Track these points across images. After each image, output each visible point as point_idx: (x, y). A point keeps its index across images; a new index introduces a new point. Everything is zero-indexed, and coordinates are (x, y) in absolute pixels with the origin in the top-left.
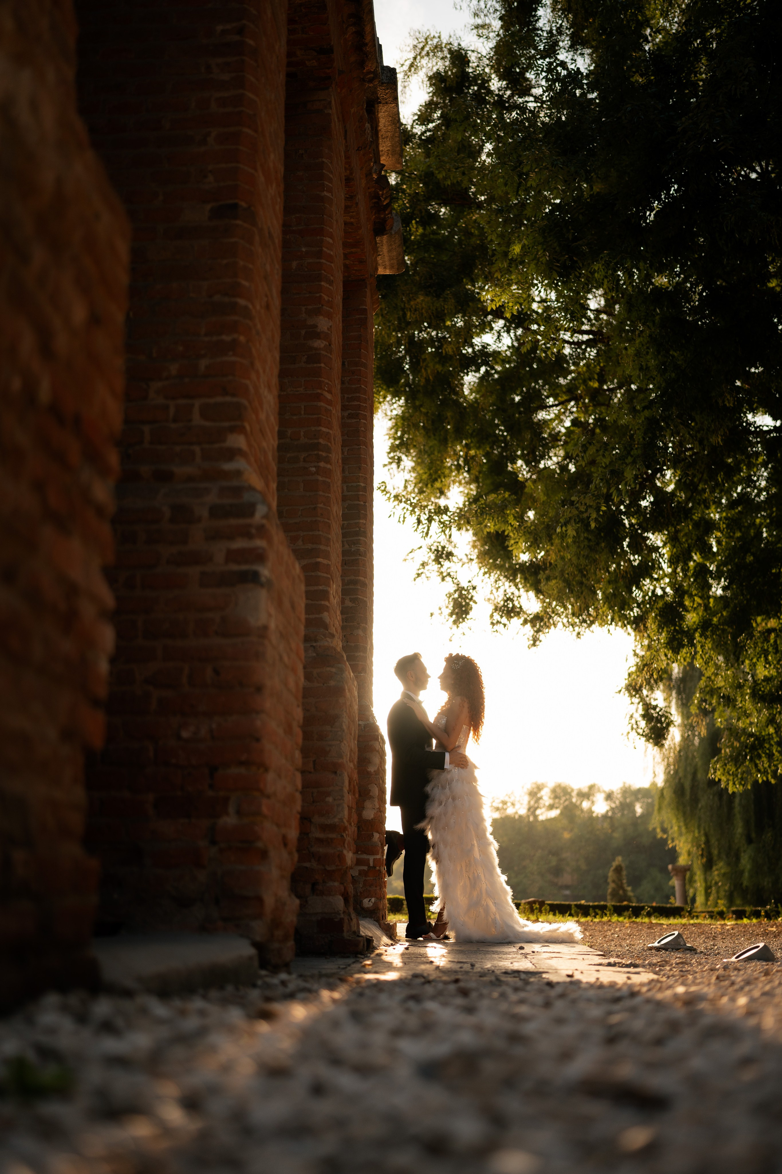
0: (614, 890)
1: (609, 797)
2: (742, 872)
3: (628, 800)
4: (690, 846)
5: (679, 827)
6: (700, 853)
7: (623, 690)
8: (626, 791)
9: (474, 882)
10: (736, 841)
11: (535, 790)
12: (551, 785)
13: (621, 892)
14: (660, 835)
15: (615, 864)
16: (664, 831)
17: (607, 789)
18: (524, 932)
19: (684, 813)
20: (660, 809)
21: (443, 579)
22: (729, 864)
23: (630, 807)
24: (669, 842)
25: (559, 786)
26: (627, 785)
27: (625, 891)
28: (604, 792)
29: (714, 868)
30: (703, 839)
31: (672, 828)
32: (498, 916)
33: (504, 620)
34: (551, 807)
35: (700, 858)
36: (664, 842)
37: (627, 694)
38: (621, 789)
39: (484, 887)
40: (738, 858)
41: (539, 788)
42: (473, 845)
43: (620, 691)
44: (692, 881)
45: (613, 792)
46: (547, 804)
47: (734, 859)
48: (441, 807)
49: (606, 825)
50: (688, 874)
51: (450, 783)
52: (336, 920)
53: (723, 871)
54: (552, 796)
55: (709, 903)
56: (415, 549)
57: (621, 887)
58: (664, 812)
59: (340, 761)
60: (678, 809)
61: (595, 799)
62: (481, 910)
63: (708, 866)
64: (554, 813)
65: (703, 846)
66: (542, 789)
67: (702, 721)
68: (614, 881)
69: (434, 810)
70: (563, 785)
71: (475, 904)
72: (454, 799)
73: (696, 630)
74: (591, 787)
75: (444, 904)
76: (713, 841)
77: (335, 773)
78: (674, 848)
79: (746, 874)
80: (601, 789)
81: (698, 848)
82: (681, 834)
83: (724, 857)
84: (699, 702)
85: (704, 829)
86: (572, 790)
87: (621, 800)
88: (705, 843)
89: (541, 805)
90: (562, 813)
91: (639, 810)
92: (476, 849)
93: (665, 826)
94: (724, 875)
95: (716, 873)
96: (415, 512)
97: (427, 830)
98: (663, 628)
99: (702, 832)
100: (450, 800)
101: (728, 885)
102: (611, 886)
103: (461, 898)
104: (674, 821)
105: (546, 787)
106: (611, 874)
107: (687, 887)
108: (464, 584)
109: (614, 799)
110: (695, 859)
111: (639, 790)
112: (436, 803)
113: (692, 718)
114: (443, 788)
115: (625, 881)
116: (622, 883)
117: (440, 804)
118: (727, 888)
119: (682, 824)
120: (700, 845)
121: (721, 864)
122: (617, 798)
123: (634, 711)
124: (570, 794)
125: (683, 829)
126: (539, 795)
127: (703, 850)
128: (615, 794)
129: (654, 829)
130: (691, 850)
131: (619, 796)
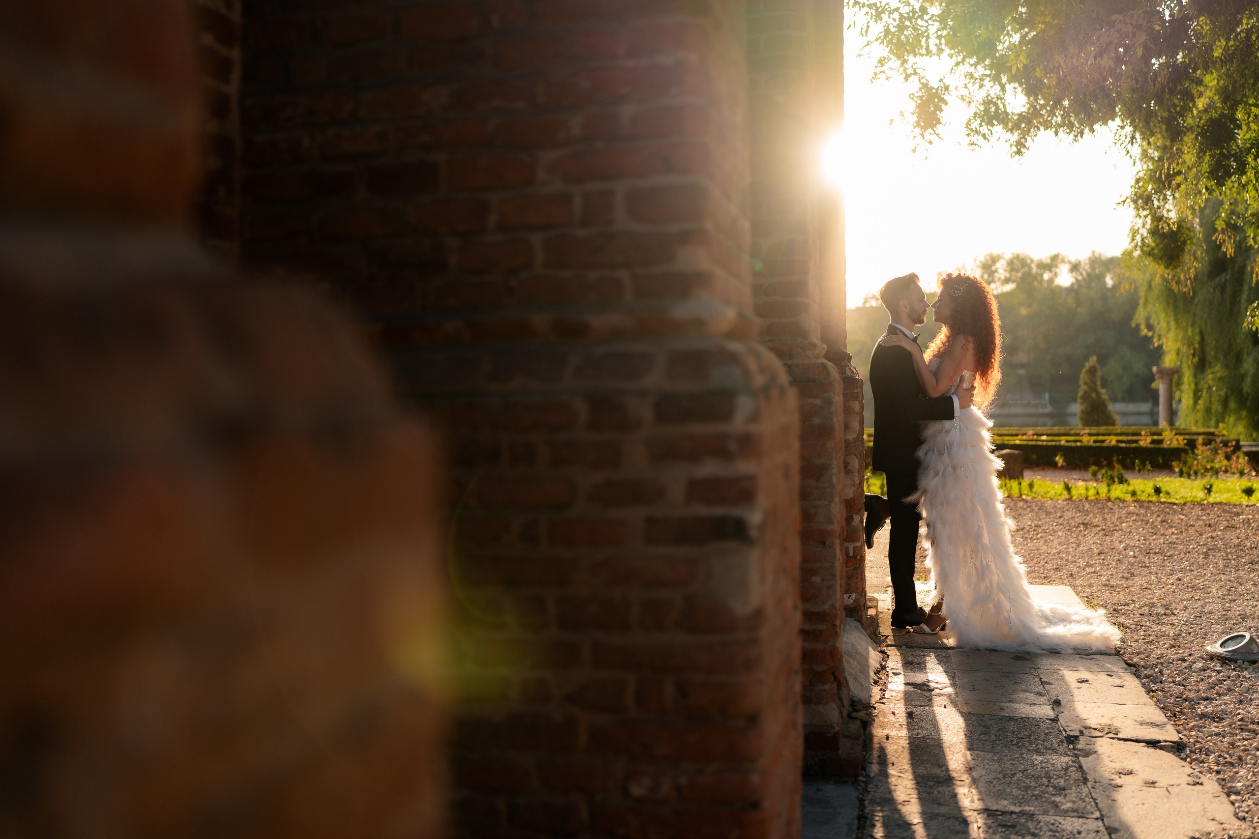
0: (1085, 392)
1: (1075, 267)
2: (1243, 377)
3: (1097, 271)
4: (1179, 344)
5: (1168, 323)
6: (1192, 351)
7: (1129, 200)
8: (1095, 261)
9: (982, 572)
10: (1238, 341)
11: (990, 262)
12: (1008, 256)
13: (1094, 395)
14: (1144, 331)
15: (1088, 365)
16: (1150, 327)
17: (1073, 260)
18: (1045, 636)
19: (1176, 308)
20: (1146, 302)
21: (907, 77)
22: (1226, 366)
23: (1101, 278)
24: (1155, 340)
25: (1017, 257)
26: (1097, 255)
27: (1098, 393)
28: (1069, 262)
29: (1209, 371)
30: (1198, 338)
31: (1159, 323)
32: (1013, 615)
33: (984, 129)
34: (1007, 281)
35: (1191, 357)
36: (1148, 340)
37: (1132, 205)
38: (1090, 258)
39: (995, 578)
40: (1239, 359)
41: (994, 260)
42: (980, 527)
43: (1124, 202)
44: (1179, 383)
45: (1080, 262)
46: (1003, 277)
47: (1234, 361)
48: (938, 477)
49: (1071, 300)
50: (1176, 376)
51: (950, 447)
52: (829, 735)
53: (1219, 374)
54: (1009, 269)
55: (1198, 407)
56: (872, 41)
57: (1094, 389)
58: (1150, 307)
59: (830, 527)
60: (1168, 304)
61: (1058, 270)
62: (991, 606)
63: (1201, 366)
64: (1010, 287)
65: (1197, 346)
66: (998, 260)
67: (1230, 237)
68: (1086, 383)
69: (928, 481)
70: (1022, 256)
71: (983, 599)
72: (954, 468)
73: (1248, 151)
74: (1055, 258)
75: (943, 596)
76: (1211, 342)
77: (824, 543)
78: (1160, 347)
79: (1248, 380)
80: (1066, 260)
81: (1189, 347)
82: (1169, 329)
83: (1222, 358)
84: (1227, 215)
85: (1200, 327)
86: (1032, 261)
87: (1089, 270)
88: (1199, 343)
89: (996, 279)
90: (1018, 287)
91: (1109, 282)
92: (985, 532)
93: (1152, 321)
94: (1221, 379)
95: (1211, 376)
96: (881, 19)
97: (920, 505)
98: (1206, 152)
99: (1197, 330)
100: (950, 468)
101: (1225, 390)
102: (1083, 388)
103: (963, 587)
104: (1162, 316)
105: (1002, 258)
106: (1083, 376)
107: (1174, 388)
108: (934, 84)
109: (1081, 270)
110: (1185, 359)
111: (1112, 260)
112: (932, 473)
113: (1217, 234)
114: (941, 454)
115: (1099, 383)
116: (1095, 385)
117: (937, 474)
118: (1222, 393)
119: (1172, 318)
120: (1192, 344)
121: (1218, 367)
122: (1084, 269)
123: (1140, 225)
124: (1029, 266)
125: (1173, 324)
126: (993, 268)
127: (1195, 349)
128: (1083, 264)
129: (1138, 326)
130: (1181, 348)
131: (1087, 267)
